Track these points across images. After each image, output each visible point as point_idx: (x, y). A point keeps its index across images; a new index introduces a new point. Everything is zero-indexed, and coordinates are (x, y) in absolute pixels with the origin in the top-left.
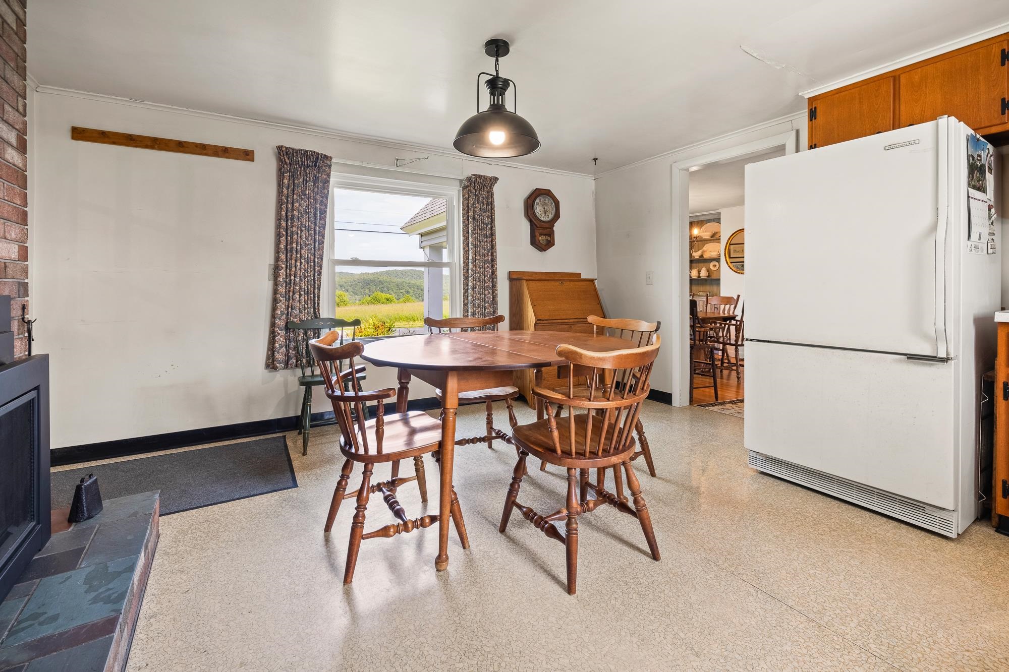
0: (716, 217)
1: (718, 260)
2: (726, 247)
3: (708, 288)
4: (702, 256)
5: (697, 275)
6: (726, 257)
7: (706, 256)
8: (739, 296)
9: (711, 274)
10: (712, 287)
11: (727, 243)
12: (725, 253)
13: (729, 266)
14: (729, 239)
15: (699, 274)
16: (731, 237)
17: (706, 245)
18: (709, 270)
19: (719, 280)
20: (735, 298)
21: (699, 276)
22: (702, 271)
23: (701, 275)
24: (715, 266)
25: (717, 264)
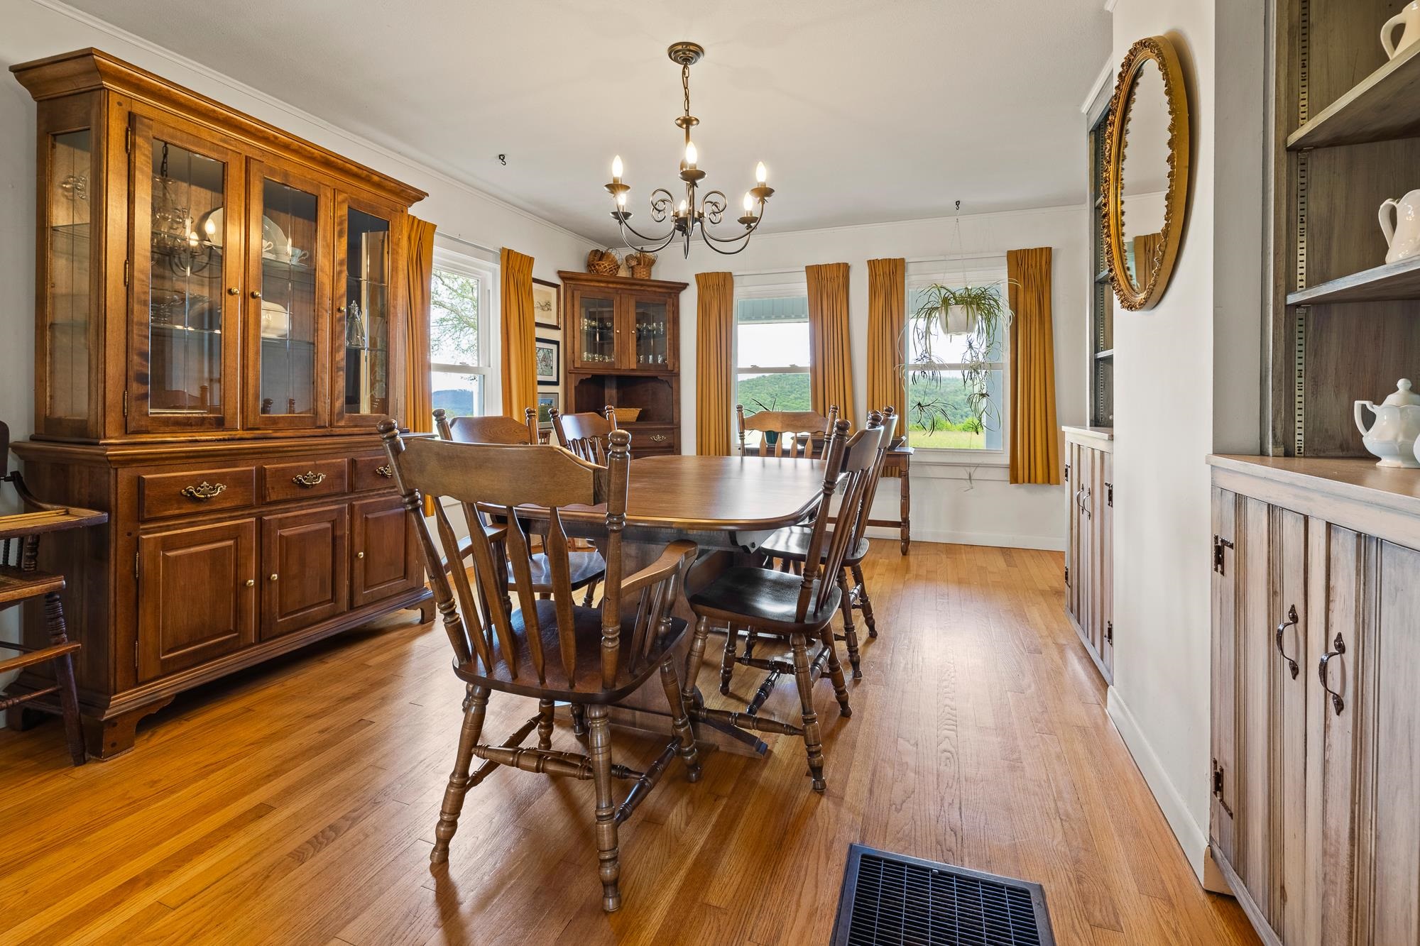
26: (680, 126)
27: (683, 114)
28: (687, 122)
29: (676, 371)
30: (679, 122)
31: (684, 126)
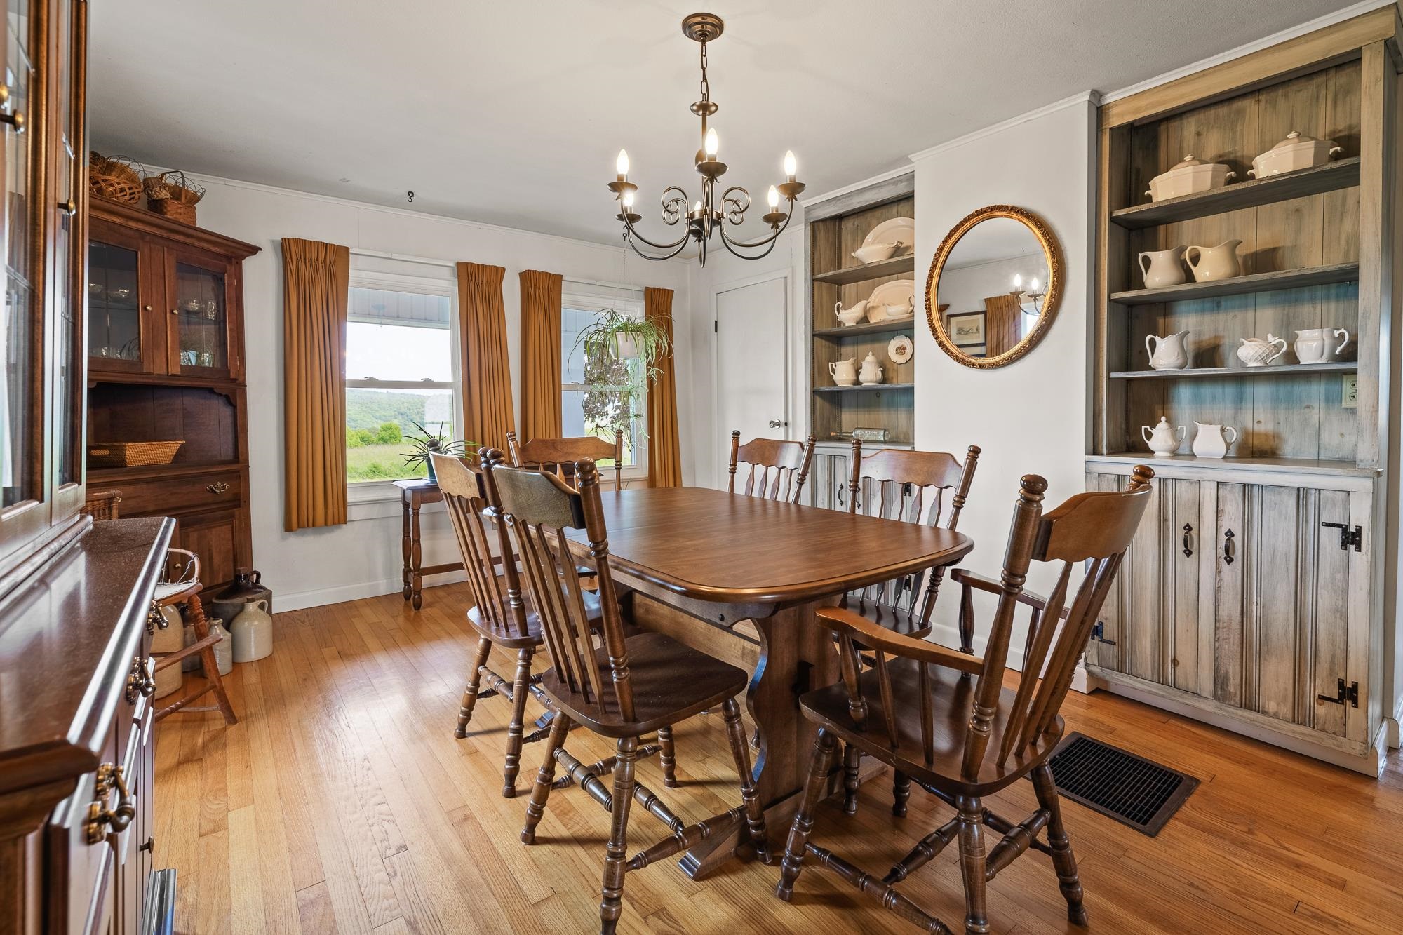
0: (901, 190)
1: (906, 329)
2: (930, 277)
3: (883, 416)
4: (865, 319)
5: (852, 377)
6: (929, 314)
7: (876, 318)
8: (975, 451)
9: (891, 374)
10: (893, 414)
11: (934, 266)
12: (928, 300)
13: (941, 344)
14: (941, 249)
15: (857, 373)
16: (945, 242)
17: (877, 290)
18: (885, 366)
19: (910, 391)
20: (962, 458)
21: (857, 382)
22: (864, 365)
23: (861, 378)
24: (901, 350)
25: (905, 342)
26: (696, 112)
27: (699, 98)
28: (705, 108)
29: (240, 379)
30: (695, 108)
31: (701, 113)
